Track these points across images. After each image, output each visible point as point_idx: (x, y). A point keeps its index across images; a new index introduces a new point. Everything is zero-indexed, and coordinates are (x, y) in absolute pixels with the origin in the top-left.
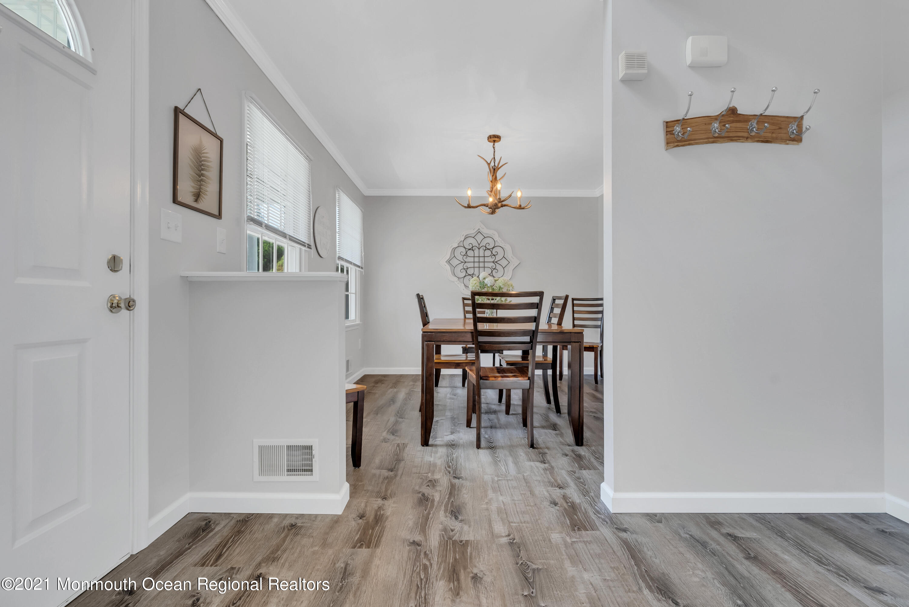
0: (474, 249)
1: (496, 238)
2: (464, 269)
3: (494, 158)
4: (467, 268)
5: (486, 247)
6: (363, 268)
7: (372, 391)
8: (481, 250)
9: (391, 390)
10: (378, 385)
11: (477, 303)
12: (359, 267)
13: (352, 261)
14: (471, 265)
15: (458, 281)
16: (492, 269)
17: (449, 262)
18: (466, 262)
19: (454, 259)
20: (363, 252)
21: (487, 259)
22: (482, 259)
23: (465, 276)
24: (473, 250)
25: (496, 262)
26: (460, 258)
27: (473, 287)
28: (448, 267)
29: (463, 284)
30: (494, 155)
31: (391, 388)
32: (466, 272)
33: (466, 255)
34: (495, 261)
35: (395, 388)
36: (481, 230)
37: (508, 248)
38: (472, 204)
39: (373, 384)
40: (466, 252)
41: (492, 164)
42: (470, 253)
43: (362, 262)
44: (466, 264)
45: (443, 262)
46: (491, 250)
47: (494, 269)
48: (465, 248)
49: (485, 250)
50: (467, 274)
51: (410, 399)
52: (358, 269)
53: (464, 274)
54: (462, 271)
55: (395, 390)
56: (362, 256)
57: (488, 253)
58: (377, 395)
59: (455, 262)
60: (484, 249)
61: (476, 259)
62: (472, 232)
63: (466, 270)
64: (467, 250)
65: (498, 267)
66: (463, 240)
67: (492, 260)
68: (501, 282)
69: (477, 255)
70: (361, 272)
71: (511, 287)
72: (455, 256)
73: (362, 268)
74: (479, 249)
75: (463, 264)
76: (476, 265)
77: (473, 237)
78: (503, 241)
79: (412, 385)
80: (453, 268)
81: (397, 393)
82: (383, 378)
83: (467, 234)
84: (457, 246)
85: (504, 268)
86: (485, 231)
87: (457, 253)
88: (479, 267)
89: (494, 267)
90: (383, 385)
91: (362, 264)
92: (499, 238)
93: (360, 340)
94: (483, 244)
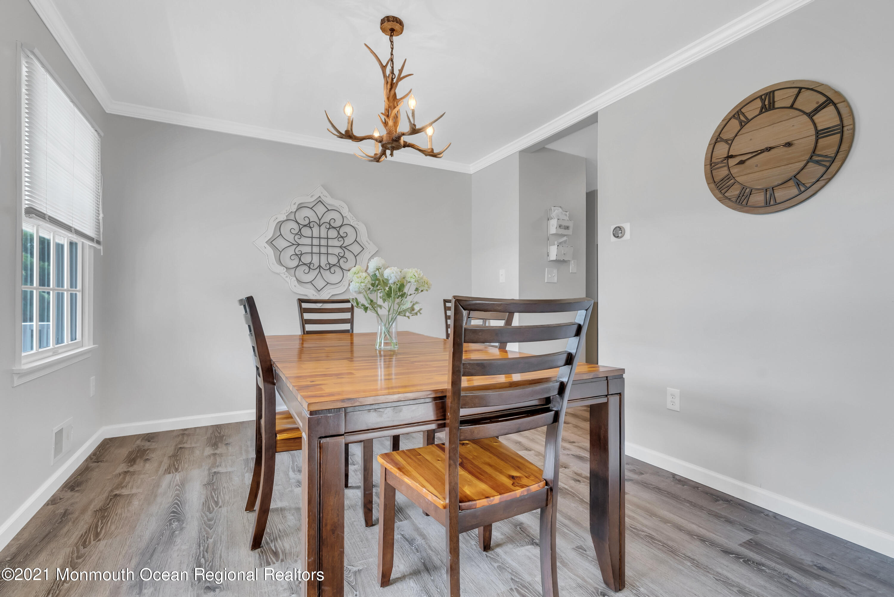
0: (311, 225)
1: (345, 212)
2: (297, 255)
3: (392, 60)
4: (301, 254)
5: (330, 225)
6: (102, 243)
7: (125, 492)
8: (323, 228)
9: (168, 477)
10: (135, 468)
11: (467, 327)
12: (91, 239)
13: (71, 225)
14: (308, 249)
15: (286, 273)
16: (340, 258)
17: (271, 242)
18: (299, 245)
19: (280, 240)
20: (101, 212)
21: (331, 243)
22: (324, 242)
23: (297, 266)
24: (310, 227)
25: (345, 247)
26: (291, 238)
27: (362, 284)
28: (270, 251)
29: (295, 279)
30: (392, 54)
31: (168, 471)
32: (300, 259)
33: (299, 233)
34: (344, 245)
35: (177, 470)
36: (323, 199)
37: (361, 228)
38: (357, 132)
39: (122, 468)
40: (300, 230)
41: (389, 68)
42: (306, 232)
43: (98, 229)
44: (299, 248)
45: (262, 242)
46: (338, 229)
47: (342, 257)
48: (298, 223)
49: (329, 229)
50: (301, 263)
51: (217, 503)
52: (88, 243)
53: (295, 263)
54: (293, 258)
55: (178, 477)
56: (99, 220)
57: (333, 233)
58: (136, 503)
59: (281, 244)
60: (328, 227)
61: (316, 242)
62: (309, 200)
63: (299, 256)
64: (301, 226)
65: (348, 254)
66: (295, 210)
67: (339, 244)
68: (414, 277)
69: (316, 234)
70: (96, 251)
71: (426, 285)
72: (281, 234)
73: (98, 242)
74: (320, 226)
75: (295, 246)
76: (316, 250)
77: (311, 208)
78: (354, 218)
79: (209, 456)
80: (279, 253)
81: (183, 484)
82: (147, 444)
83: (300, 202)
84: (285, 219)
85: (355, 257)
86: (328, 200)
87: (286, 229)
88: (320, 253)
89: (342, 255)
90: (147, 465)
91: (99, 235)
92: (350, 213)
93: (93, 378)
94: (326, 219)
